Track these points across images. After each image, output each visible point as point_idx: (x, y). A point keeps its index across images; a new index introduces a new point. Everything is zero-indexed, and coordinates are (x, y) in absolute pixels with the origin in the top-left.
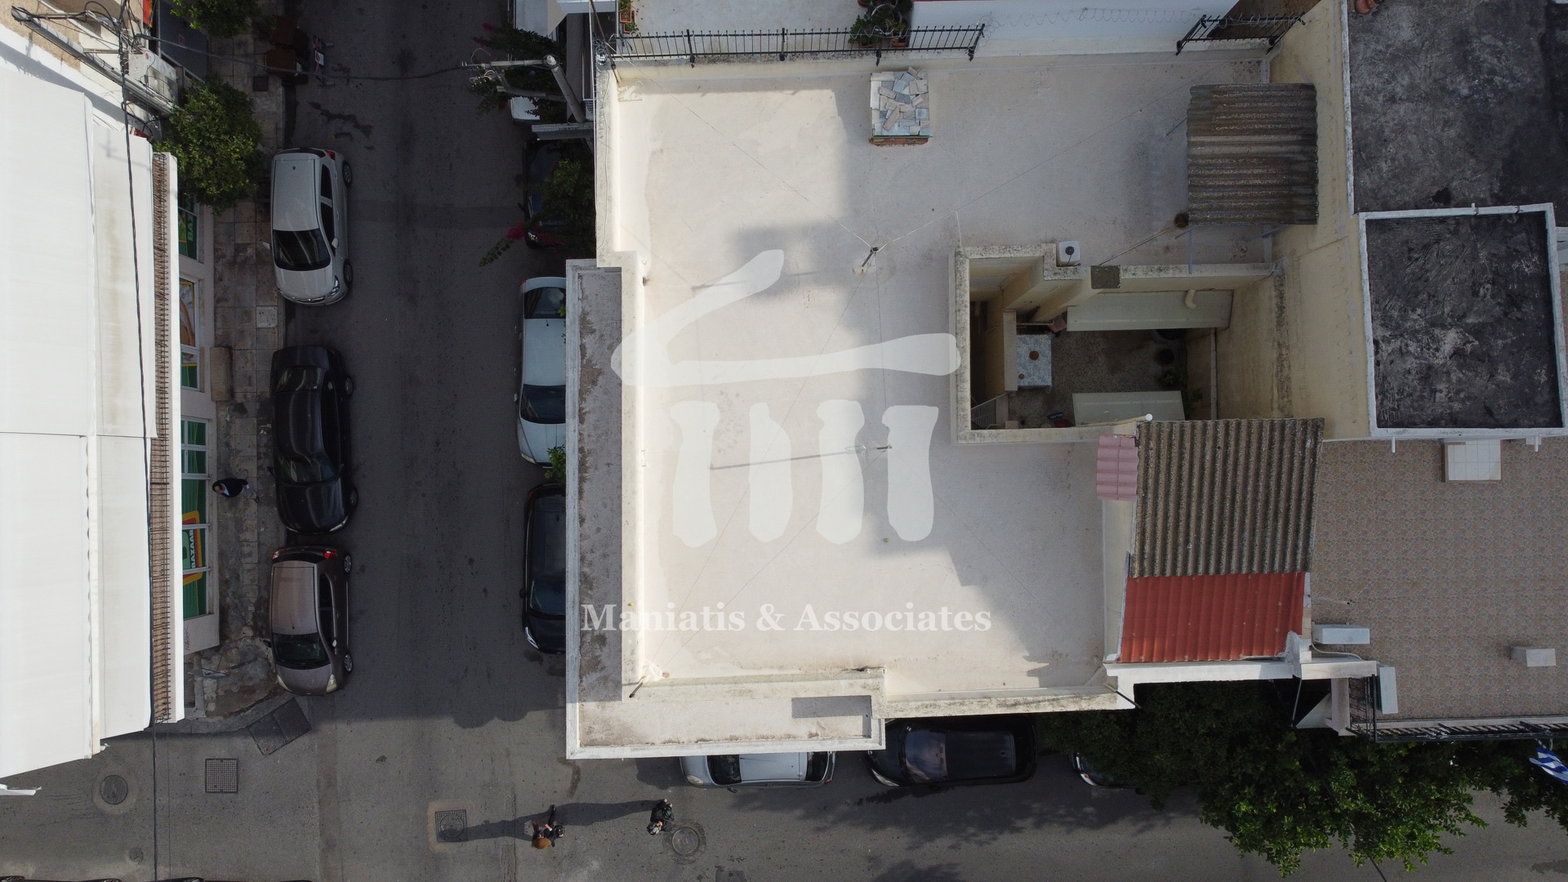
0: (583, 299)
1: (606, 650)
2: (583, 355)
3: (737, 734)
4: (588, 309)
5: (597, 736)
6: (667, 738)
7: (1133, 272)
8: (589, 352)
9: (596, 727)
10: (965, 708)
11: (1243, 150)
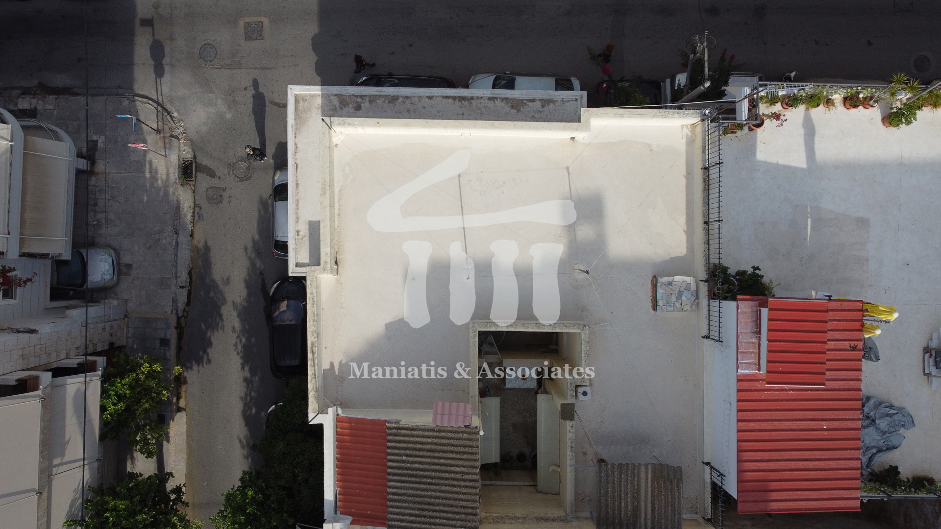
0: (563, 101)
1: (352, 110)
2: (529, 101)
3: (300, 187)
4: (557, 104)
5: (301, 103)
6: (298, 146)
7: (571, 431)
8: (531, 104)
9: (306, 104)
10: (312, 322)
11: (643, 497)
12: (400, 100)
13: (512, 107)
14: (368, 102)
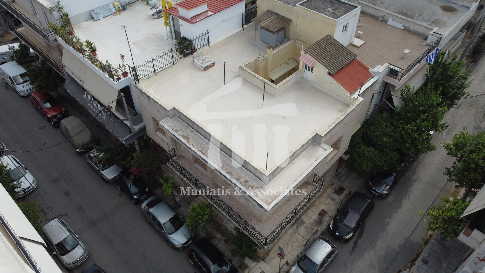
0: (170, 127)
1: (250, 182)
7: (274, 52)
8: (181, 134)
9: (267, 200)
12: (226, 171)
13: (188, 138)
14: (241, 180)
